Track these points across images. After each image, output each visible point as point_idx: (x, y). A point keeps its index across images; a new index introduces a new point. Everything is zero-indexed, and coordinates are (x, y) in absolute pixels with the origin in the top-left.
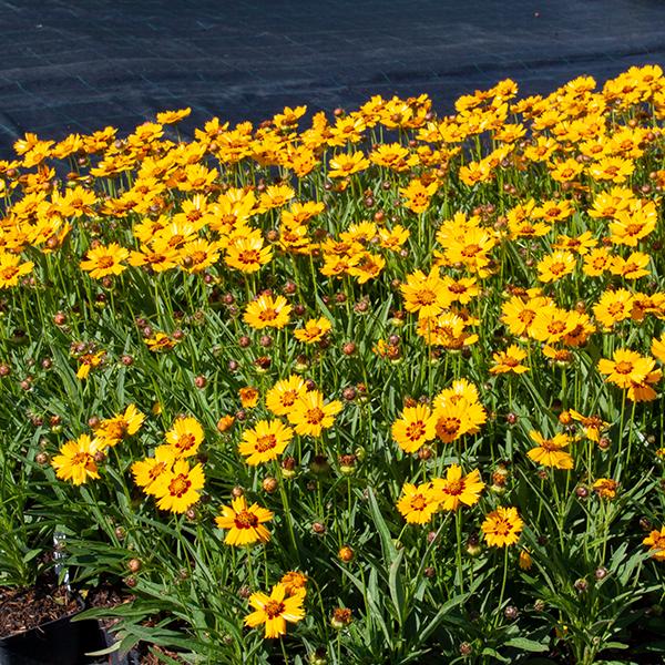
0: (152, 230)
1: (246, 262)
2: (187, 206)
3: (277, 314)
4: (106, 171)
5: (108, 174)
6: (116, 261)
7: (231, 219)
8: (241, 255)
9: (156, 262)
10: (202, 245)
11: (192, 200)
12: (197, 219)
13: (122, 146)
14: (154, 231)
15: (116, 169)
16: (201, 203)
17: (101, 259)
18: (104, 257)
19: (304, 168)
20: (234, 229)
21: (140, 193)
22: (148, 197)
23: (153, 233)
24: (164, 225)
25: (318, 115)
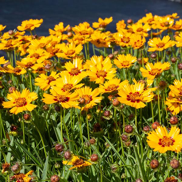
0: (48, 81)
1: (133, 101)
2: (68, 66)
3: (174, 141)
4: (6, 47)
5: (7, 48)
6: (29, 101)
7: (103, 74)
8: (128, 96)
9: (63, 101)
10: (87, 91)
11: (72, 62)
12: (76, 74)
13: (13, 34)
14: (50, 82)
15: (12, 45)
16: (78, 64)
17: (17, 100)
18: (19, 99)
19: (137, 44)
20: (106, 80)
21: (34, 58)
22: (39, 61)
23: (49, 83)
24: (55, 78)
25: (120, 22)
